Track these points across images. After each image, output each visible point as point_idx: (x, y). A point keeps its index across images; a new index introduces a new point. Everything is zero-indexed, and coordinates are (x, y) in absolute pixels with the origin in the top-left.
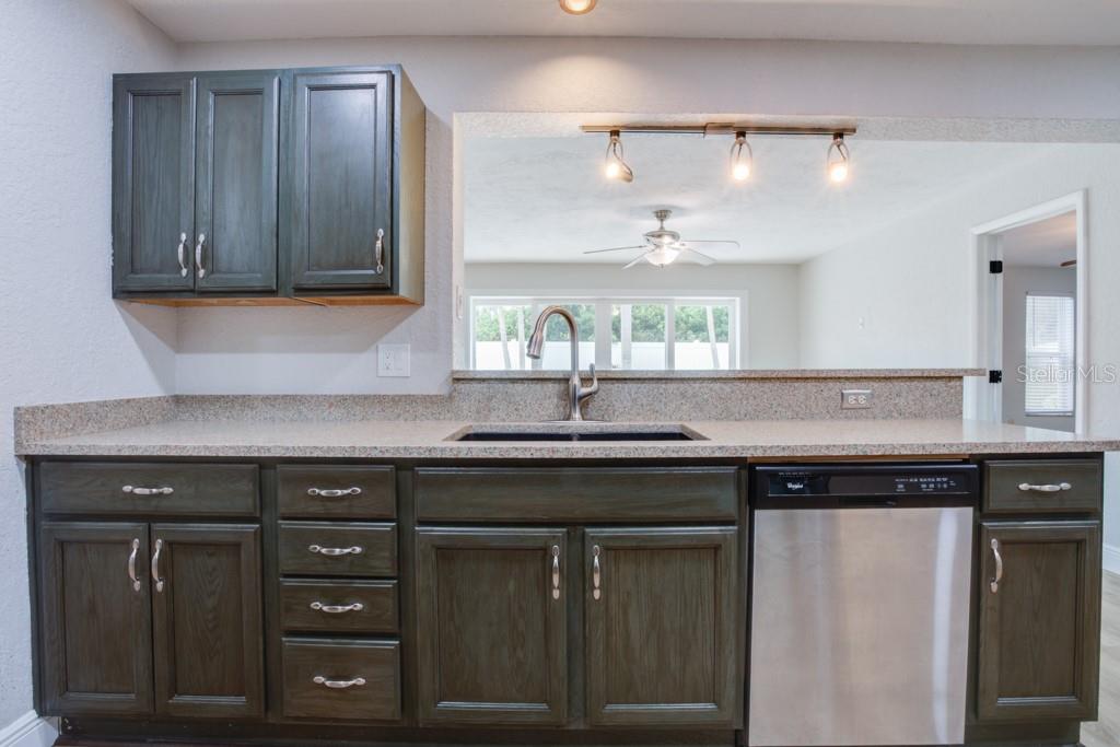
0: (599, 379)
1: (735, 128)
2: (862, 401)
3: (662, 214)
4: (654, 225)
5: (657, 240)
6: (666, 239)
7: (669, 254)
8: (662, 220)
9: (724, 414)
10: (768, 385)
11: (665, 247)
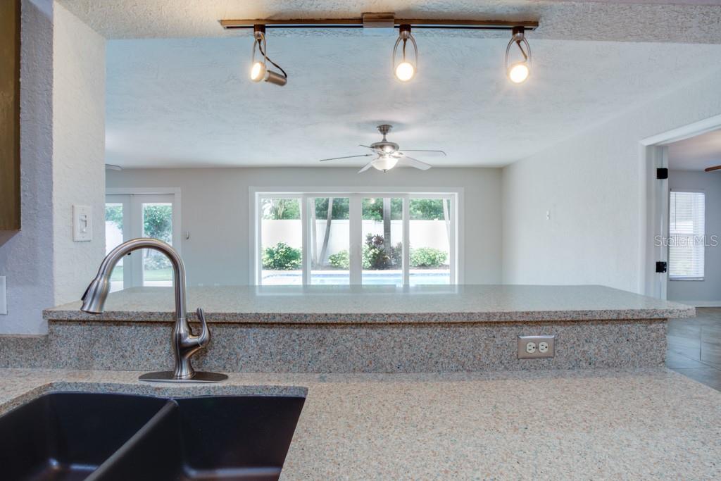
0: (209, 323)
1: (396, 21)
2: (544, 349)
3: (384, 129)
4: (378, 137)
5: (380, 150)
6: (388, 149)
7: (390, 161)
8: (385, 134)
9: (372, 366)
10: (426, 331)
11: (387, 156)
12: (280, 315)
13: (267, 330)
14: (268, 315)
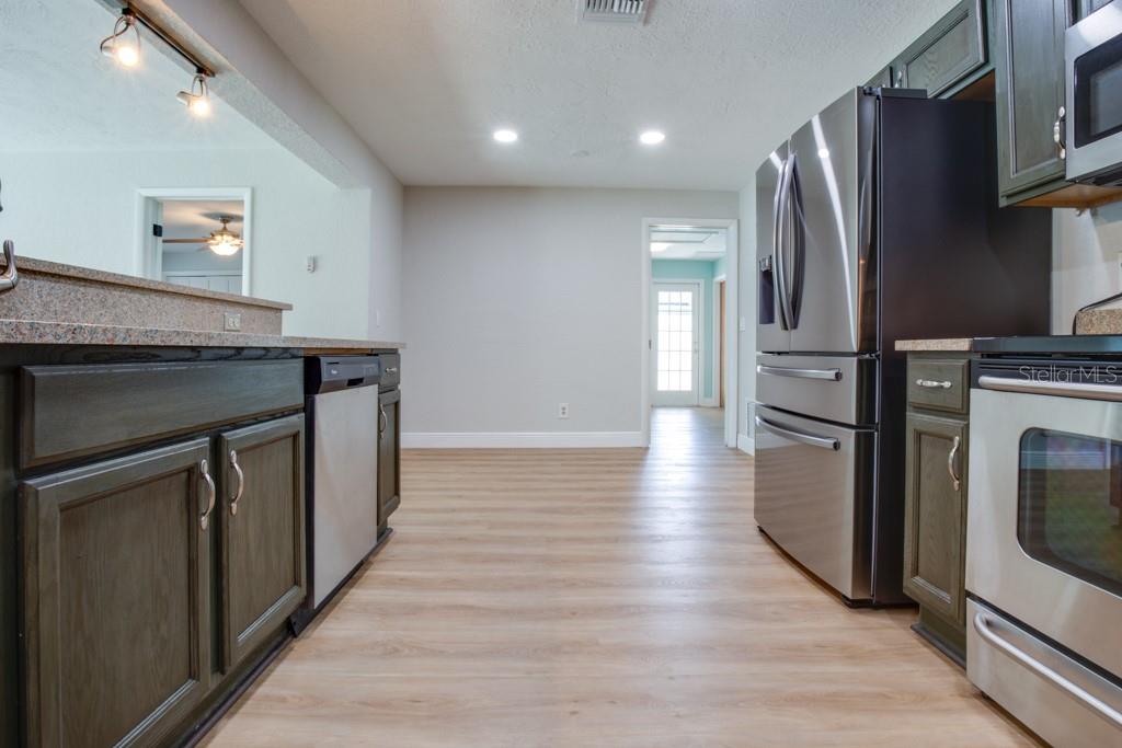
2: (236, 324)
12: (75, 268)
13: (53, 285)
14: (63, 266)
